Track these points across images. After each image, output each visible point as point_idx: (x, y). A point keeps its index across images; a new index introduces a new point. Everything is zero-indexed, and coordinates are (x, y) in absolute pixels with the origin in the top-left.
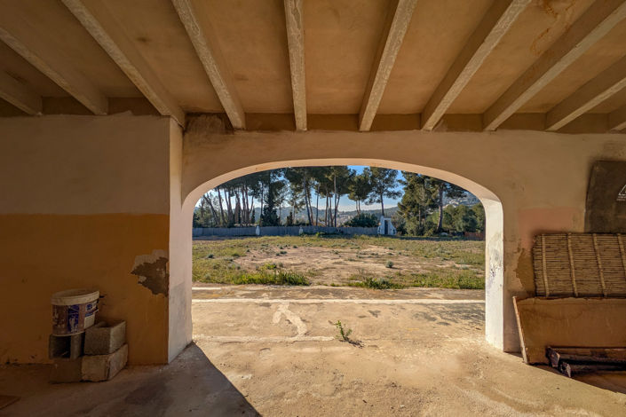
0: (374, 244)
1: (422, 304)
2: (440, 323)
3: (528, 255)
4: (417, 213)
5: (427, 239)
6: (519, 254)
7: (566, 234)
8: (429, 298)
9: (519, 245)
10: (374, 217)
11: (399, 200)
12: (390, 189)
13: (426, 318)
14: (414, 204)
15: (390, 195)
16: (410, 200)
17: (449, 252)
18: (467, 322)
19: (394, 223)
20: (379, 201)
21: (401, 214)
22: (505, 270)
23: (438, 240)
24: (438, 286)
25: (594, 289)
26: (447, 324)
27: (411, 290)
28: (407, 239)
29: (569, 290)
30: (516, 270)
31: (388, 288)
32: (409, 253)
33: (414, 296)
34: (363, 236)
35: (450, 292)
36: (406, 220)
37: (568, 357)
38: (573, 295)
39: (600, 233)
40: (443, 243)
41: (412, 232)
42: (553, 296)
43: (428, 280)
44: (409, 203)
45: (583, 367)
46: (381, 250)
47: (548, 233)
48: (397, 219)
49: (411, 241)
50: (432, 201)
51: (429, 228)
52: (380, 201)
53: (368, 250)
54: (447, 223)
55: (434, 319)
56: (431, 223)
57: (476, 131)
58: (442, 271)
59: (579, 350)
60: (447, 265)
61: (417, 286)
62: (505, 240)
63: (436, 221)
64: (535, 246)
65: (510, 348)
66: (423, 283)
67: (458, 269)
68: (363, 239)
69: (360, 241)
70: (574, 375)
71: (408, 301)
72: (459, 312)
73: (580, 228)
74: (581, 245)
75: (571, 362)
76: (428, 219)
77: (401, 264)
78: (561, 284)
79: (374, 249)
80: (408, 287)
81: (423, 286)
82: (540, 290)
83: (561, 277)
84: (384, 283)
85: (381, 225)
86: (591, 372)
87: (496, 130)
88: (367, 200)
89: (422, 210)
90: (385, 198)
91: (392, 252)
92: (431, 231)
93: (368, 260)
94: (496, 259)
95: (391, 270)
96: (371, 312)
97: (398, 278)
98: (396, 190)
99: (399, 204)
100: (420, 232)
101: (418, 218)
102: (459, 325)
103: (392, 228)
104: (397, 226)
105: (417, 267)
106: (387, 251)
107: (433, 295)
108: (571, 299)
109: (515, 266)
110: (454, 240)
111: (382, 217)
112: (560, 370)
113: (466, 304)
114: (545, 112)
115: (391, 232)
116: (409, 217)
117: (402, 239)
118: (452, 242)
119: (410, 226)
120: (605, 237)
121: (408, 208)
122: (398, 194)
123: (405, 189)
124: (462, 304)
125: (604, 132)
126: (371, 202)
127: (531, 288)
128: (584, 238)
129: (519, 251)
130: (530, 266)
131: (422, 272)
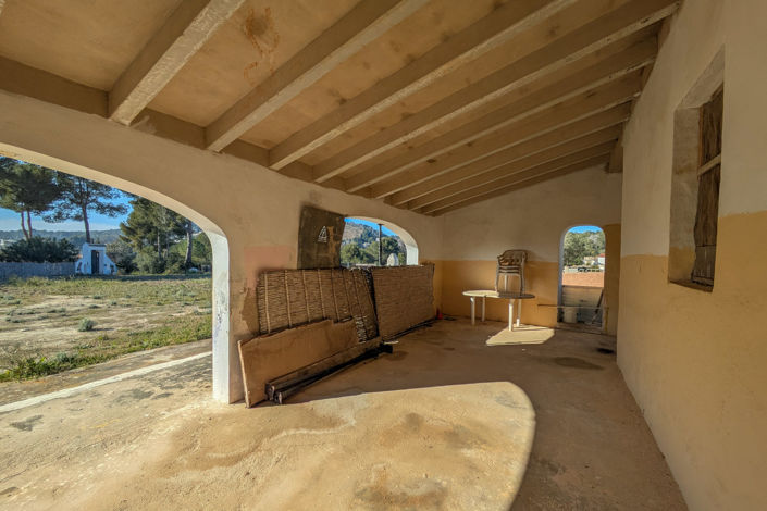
0: (62, 292)
1: (135, 377)
2: (159, 396)
3: (253, 294)
4: (155, 240)
5: (167, 277)
6: (245, 295)
7: (283, 270)
8: (151, 364)
9: (246, 284)
10: (65, 244)
11: (124, 218)
12: (101, 200)
13: (136, 397)
14: (149, 228)
15: (101, 208)
16: (141, 221)
17: (193, 293)
18: (195, 383)
19: (112, 256)
20: (77, 218)
21: (128, 241)
22: (231, 314)
23: (183, 278)
24: (168, 344)
25: (302, 318)
26: (167, 395)
27: (121, 359)
28: (132, 279)
29: (286, 323)
30: (242, 313)
31: (75, 367)
32: (132, 301)
33: (123, 368)
34: (35, 279)
35: (184, 348)
36: (135, 250)
37: (281, 386)
38: (288, 327)
39: (308, 269)
40: (188, 282)
41: (147, 268)
42: (275, 331)
43: (155, 338)
44: (141, 225)
45: (291, 390)
46: (74, 303)
47: (270, 271)
48: (120, 249)
49: (139, 283)
50: (177, 225)
51: (174, 262)
52: (83, 217)
53: (43, 305)
54: (198, 256)
55: (149, 394)
56: (176, 255)
57: (197, 146)
58: (177, 321)
59: (290, 376)
60: (189, 310)
61: (134, 351)
62: (231, 281)
63: (184, 253)
64: (259, 284)
65: (236, 397)
66: (145, 344)
67: (201, 314)
68: (35, 284)
69: (26, 289)
70: (285, 401)
71: (110, 379)
72: (188, 373)
73: (294, 266)
74: (295, 281)
75: (282, 390)
76: (173, 250)
77: (114, 321)
78: (280, 318)
79: (59, 301)
80: (115, 356)
81: (144, 348)
82: (263, 328)
83: (280, 313)
84: (66, 360)
85: (84, 258)
86: (296, 392)
87: (220, 152)
88: (50, 213)
89: (163, 237)
90: (92, 214)
91: (97, 303)
92: (176, 266)
93: (38, 324)
94: (223, 302)
95: (88, 334)
96: (14, 425)
97: (100, 346)
98: (115, 202)
99: (122, 225)
100: (159, 268)
101: (156, 247)
102: (184, 391)
103: (106, 264)
104: (119, 259)
105: (140, 321)
106: (89, 302)
107: (157, 358)
108: (287, 331)
109: (241, 308)
110: (203, 277)
111: (86, 244)
112: (275, 402)
113: (200, 359)
114: (269, 148)
115: (106, 270)
116: (140, 245)
117: (124, 280)
118: (201, 280)
119: (143, 259)
120: (310, 272)
121: (140, 232)
122: (119, 209)
123: (132, 203)
124: (196, 360)
125: (309, 181)
126: (59, 217)
127: (256, 328)
128: (297, 274)
129: (245, 290)
130: (255, 305)
131: (148, 327)
